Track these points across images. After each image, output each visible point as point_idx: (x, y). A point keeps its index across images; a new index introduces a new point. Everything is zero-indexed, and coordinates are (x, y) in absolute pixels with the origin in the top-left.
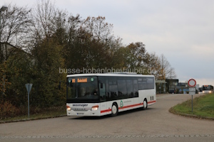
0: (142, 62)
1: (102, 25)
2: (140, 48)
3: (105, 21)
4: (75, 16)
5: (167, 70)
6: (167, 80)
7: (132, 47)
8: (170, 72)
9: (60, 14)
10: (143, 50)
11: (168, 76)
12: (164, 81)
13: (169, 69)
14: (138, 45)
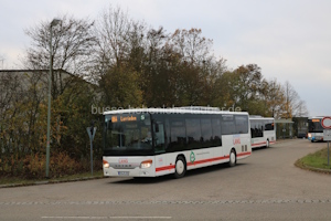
0: (257, 94)
1: (197, 41)
2: (254, 73)
3: (201, 36)
4: (157, 30)
5: (294, 103)
6: (295, 119)
7: (242, 71)
8: (299, 106)
9: (135, 27)
10: (258, 76)
11: (295, 113)
12: (290, 121)
13: (297, 102)
14: (251, 68)
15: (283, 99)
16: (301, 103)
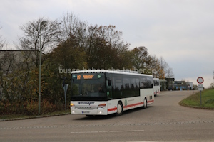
0: (145, 64)
1: (113, 33)
2: (143, 52)
3: (115, 30)
4: (94, 26)
6: (166, 79)
7: (136, 50)
8: (169, 72)
9: (81, 24)
10: (145, 54)
11: (166, 75)
12: (164, 80)
13: (167, 69)
14: (141, 49)
15: (159, 68)
16: (170, 70)
